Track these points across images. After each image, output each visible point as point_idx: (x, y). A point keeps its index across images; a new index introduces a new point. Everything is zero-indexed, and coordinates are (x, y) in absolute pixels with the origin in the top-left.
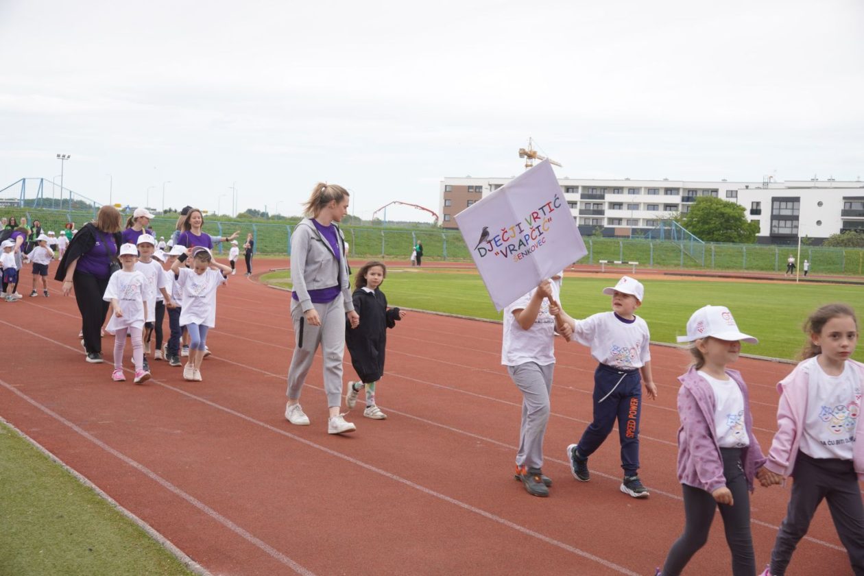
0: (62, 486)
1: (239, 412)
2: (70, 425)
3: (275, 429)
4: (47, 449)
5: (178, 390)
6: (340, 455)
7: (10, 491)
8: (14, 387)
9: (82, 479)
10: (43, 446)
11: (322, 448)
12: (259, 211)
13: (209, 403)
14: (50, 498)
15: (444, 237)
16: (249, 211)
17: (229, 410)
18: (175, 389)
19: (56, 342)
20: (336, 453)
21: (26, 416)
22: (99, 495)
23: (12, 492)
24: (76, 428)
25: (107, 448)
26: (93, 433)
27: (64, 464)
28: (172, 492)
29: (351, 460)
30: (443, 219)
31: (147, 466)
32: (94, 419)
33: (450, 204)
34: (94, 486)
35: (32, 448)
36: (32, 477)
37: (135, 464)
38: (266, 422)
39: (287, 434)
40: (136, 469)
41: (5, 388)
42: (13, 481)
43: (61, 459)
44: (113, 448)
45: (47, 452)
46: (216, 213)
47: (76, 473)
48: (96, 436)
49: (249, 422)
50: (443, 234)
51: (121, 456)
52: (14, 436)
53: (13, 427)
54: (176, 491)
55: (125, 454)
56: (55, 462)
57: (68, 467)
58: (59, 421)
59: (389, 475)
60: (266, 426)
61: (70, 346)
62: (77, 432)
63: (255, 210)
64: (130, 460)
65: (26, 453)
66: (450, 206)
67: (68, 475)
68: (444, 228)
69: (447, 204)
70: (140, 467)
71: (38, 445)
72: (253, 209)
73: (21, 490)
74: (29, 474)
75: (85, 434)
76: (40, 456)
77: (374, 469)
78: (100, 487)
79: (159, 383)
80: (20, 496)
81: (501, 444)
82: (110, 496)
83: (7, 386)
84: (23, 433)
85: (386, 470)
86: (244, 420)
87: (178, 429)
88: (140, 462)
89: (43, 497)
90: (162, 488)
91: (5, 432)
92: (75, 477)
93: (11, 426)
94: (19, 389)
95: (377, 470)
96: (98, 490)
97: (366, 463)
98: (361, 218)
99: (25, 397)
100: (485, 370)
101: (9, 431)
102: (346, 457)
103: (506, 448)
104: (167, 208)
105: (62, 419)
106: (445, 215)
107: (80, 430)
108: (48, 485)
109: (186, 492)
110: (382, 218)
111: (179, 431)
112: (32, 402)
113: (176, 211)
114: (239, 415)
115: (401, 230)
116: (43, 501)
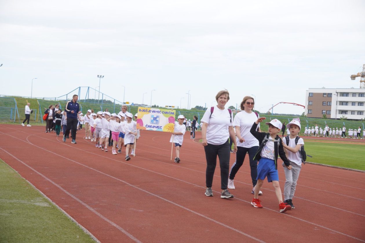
0: (74, 233)
1: (176, 203)
2: (84, 205)
3: (195, 212)
4: (70, 215)
5: (145, 191)
6: (230, 228)
7: (47, 234)
8: (60, 186)
9: (86, 231)
10: (68, 214)
11: (221, 224)
12: (203, 107)
13: (161, 198)
14: (67, 239)
15: (307, 122)
16: (197, 107)
17: (171, 202)
18: (144, 190)
19: (85, 166)
20: (228, 227)
21: (63, 200)
22: (92, 239)
23: (48, 234)
24: (87, 207)
25: (102, 217)
26: (96, 209)
27: (77, 223)
28: (132, 240)
29: (237, 231)
30: (307, 113)
31: (122, 226)
32: (98, 202)
33: (312, 104)
34: (91, 234)
35: (62, 215)
36: (59, 228)
37: (115, 225)
38: (191, 209)
39: (203, 216)
40: (115, 227)
41: (55, 186)
42: (49, 230)
43: (77, 221)
44: (105, 217)
45: (70, 217)
46: (179, 108)
47: (83, 228)
48: (97, 211)
49: (182, 208)
50: (307, 120)
51: (108, 221)
52: (54, 208)
53: (55, 204)
54: (134, 240)
55: (111, 220)
56: (73, 221)
57: (79, 224)
58: (79, 203)
59: (257, 240)
60: (190, 210)
61: (92, 168)
62: (87, 208)
63: (200, 107)
64: (113, 223)
65: (59, 217)
66: (312, 105)
67: (78, 228)
68: (308, 117)
69: (310, 104)
70: (117, 227)
71: (66, 213)
72: (199, 106)
73: (52, 234)
74: (58, 227)
75: (92, 209)
76: (66, 219)
77: (249, 236)
78: (94, 235)
79: (136, 187)
80: (51, 237)
81: (330, 230)
82: (99, 240)
83: (57, 185)
84: (60, 207)
85: (257, 237)
86: (179, 207)
87: (142, 210)
88: (117, 224)
89: (63, 238)
90: (127, 237)
91: (50, 206)
92: (82, 230)
93: (54, 204)
94: (62, 187)
95: (251, 237)
96: (93, 236)
97: (245, 233)
98: (259, 111)
99: (64, 191)
100: (325, 191)
101: (52, 206)
102: (233, 229)
103: (334, 232)
104: (154, 105)
105: (81, 202)
106: (308, 110)
107: (90, 207)
108: (67, 233)
109: (140, 240)
110: (271, 112)
111: (142, 211)
112: (68, 193)
113: (158, 106)
114: (176, 204)
115: (282, 117)
116: (63, 240)
